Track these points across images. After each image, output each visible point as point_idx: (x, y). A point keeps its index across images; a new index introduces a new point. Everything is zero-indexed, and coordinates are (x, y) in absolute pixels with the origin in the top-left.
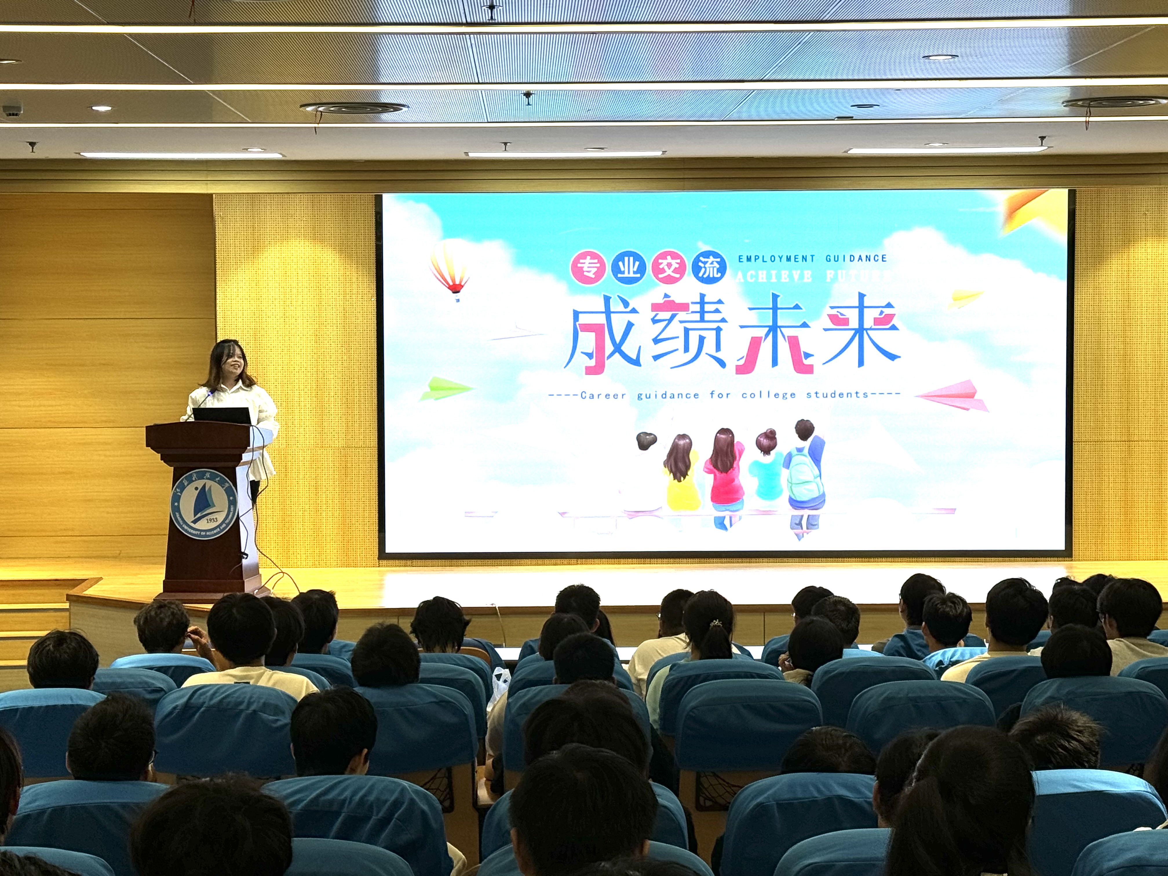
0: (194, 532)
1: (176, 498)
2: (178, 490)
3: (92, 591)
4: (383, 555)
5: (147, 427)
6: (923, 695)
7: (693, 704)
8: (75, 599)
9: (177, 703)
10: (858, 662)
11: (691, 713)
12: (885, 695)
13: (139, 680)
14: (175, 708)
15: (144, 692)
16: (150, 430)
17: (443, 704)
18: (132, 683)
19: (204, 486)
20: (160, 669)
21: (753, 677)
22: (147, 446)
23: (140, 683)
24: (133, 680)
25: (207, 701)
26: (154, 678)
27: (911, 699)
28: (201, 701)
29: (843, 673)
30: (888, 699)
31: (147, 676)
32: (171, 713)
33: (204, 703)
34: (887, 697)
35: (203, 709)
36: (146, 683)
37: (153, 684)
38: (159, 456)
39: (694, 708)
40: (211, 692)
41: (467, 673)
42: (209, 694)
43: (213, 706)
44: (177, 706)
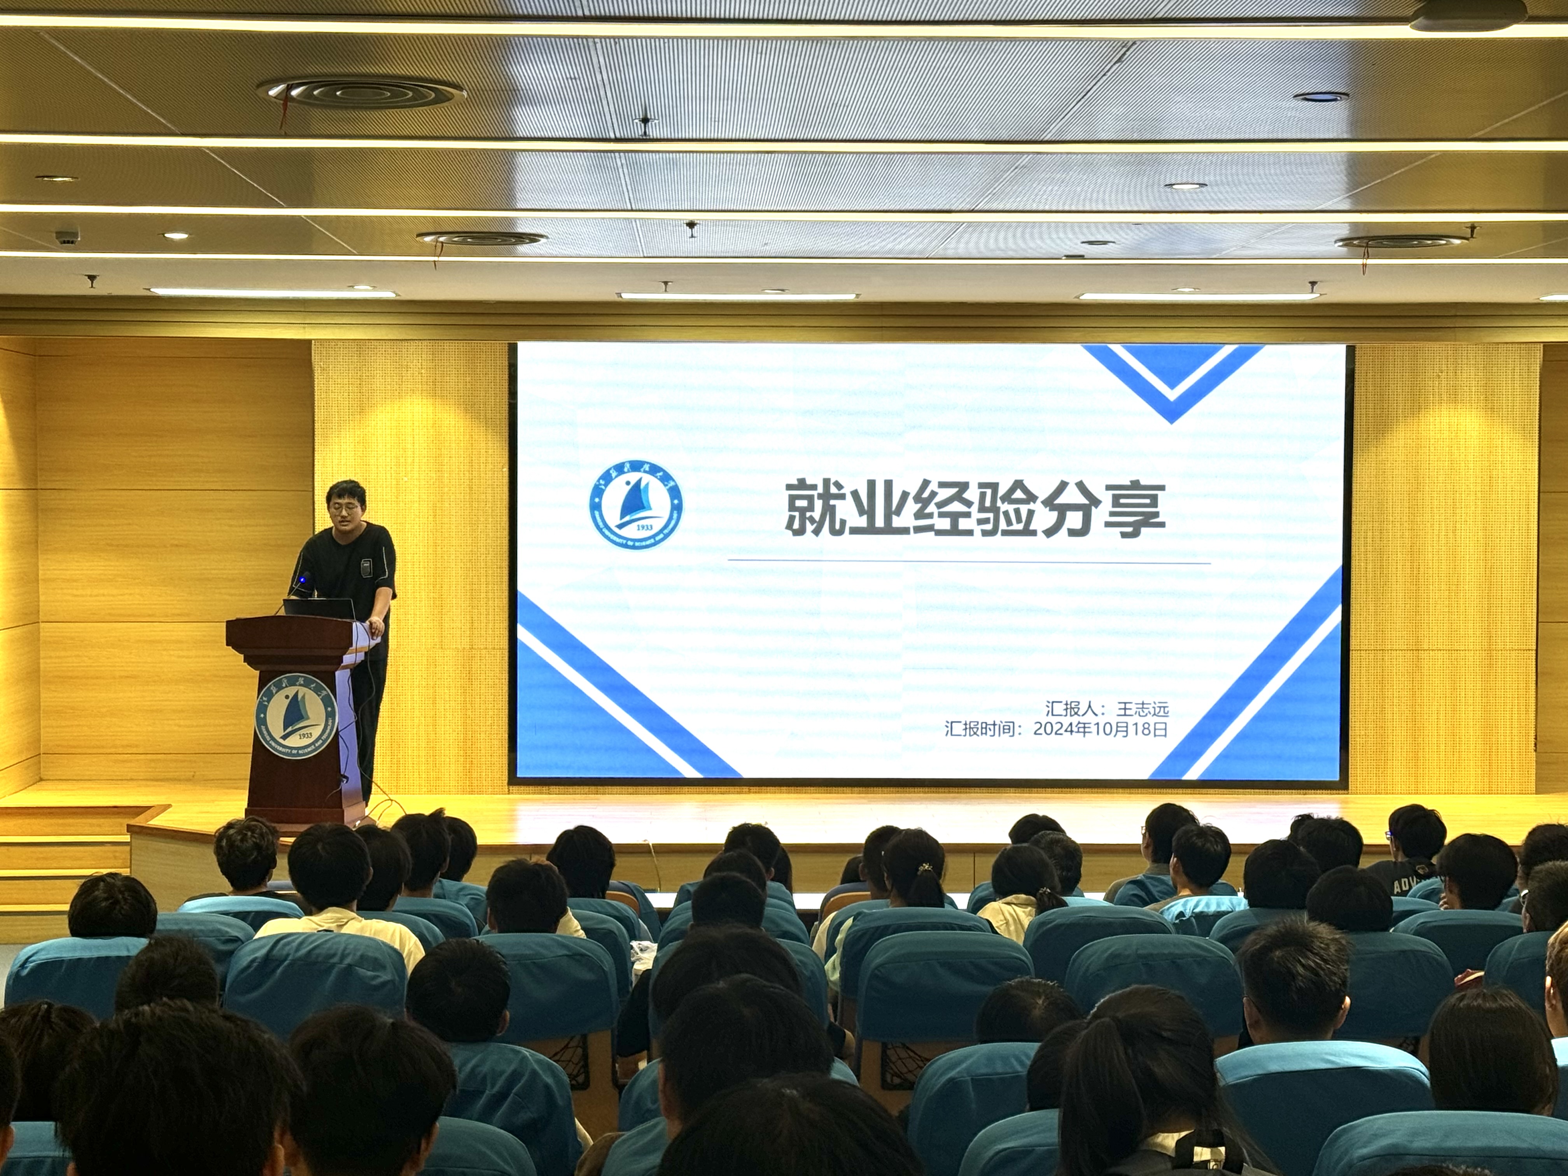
0: (283, 750)
1: (262, 709)
2: (264, 699)
3: (160, 821)
4: (514, 780)
5: (229, 623)
6: (1155, 952)
7: (878, 961)
8: (137, 830)
9: (256, 955)
10: (1081, 912)
11: (876, 972)
12: (1109, 952)
13: (210, 928)
14: (253, 961)
15: (216, 942)
16: (230, 625)
17: (578, 957)
18: (201, 931)
19: (296, 695)
20: (237, 915)
21: (953, 929)
22: (228, 645)
23: (212, 931)
24: (203, 928)
25: (292, 952)
26: (229, 925)
27: (1140, 957)
28: (285, 953)
29: (1061, 925)
30: (1114, 956)
31: (222, 923)
32: (249, 966)
33: (288, 955)
34: (1111, 954)
35: (286, 963)
36: (219, 931)
37: (227, 932)
38: (242, 656)
39: (881, 965)
40: (297, 942)
41: (608, 921)
42: (295, 944)
43: (300, 959)
44: (256, 958)
